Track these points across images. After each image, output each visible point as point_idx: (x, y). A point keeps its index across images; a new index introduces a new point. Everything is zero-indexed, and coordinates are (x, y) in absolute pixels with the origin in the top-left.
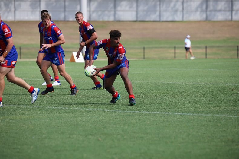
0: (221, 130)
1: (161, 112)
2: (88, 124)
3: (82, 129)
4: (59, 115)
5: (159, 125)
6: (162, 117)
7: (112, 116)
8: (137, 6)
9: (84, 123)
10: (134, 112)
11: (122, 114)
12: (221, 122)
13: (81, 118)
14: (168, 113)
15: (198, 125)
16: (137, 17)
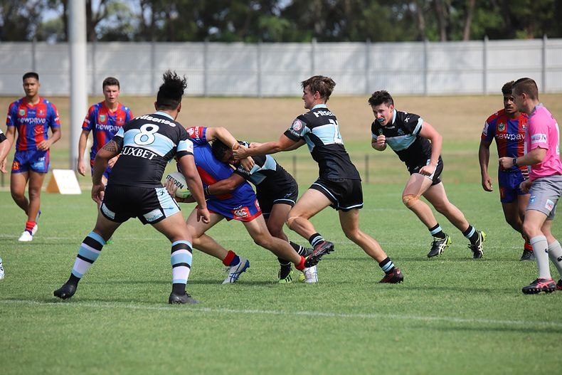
0: (401, 350)
1: (264, 310)
2: (89, 340)
3: (74, 351)
4: (19, 319)
5: (258, 340)
6: (265, 321)
7: (147, 320)
8: (205, 60)
9: (79, 337)
10: (198, 311)
11: (171, 315)
12: (401, 333)
13: (72, 327)
14: (278, 313)
15: (348, 340)
16: (205, 87)
